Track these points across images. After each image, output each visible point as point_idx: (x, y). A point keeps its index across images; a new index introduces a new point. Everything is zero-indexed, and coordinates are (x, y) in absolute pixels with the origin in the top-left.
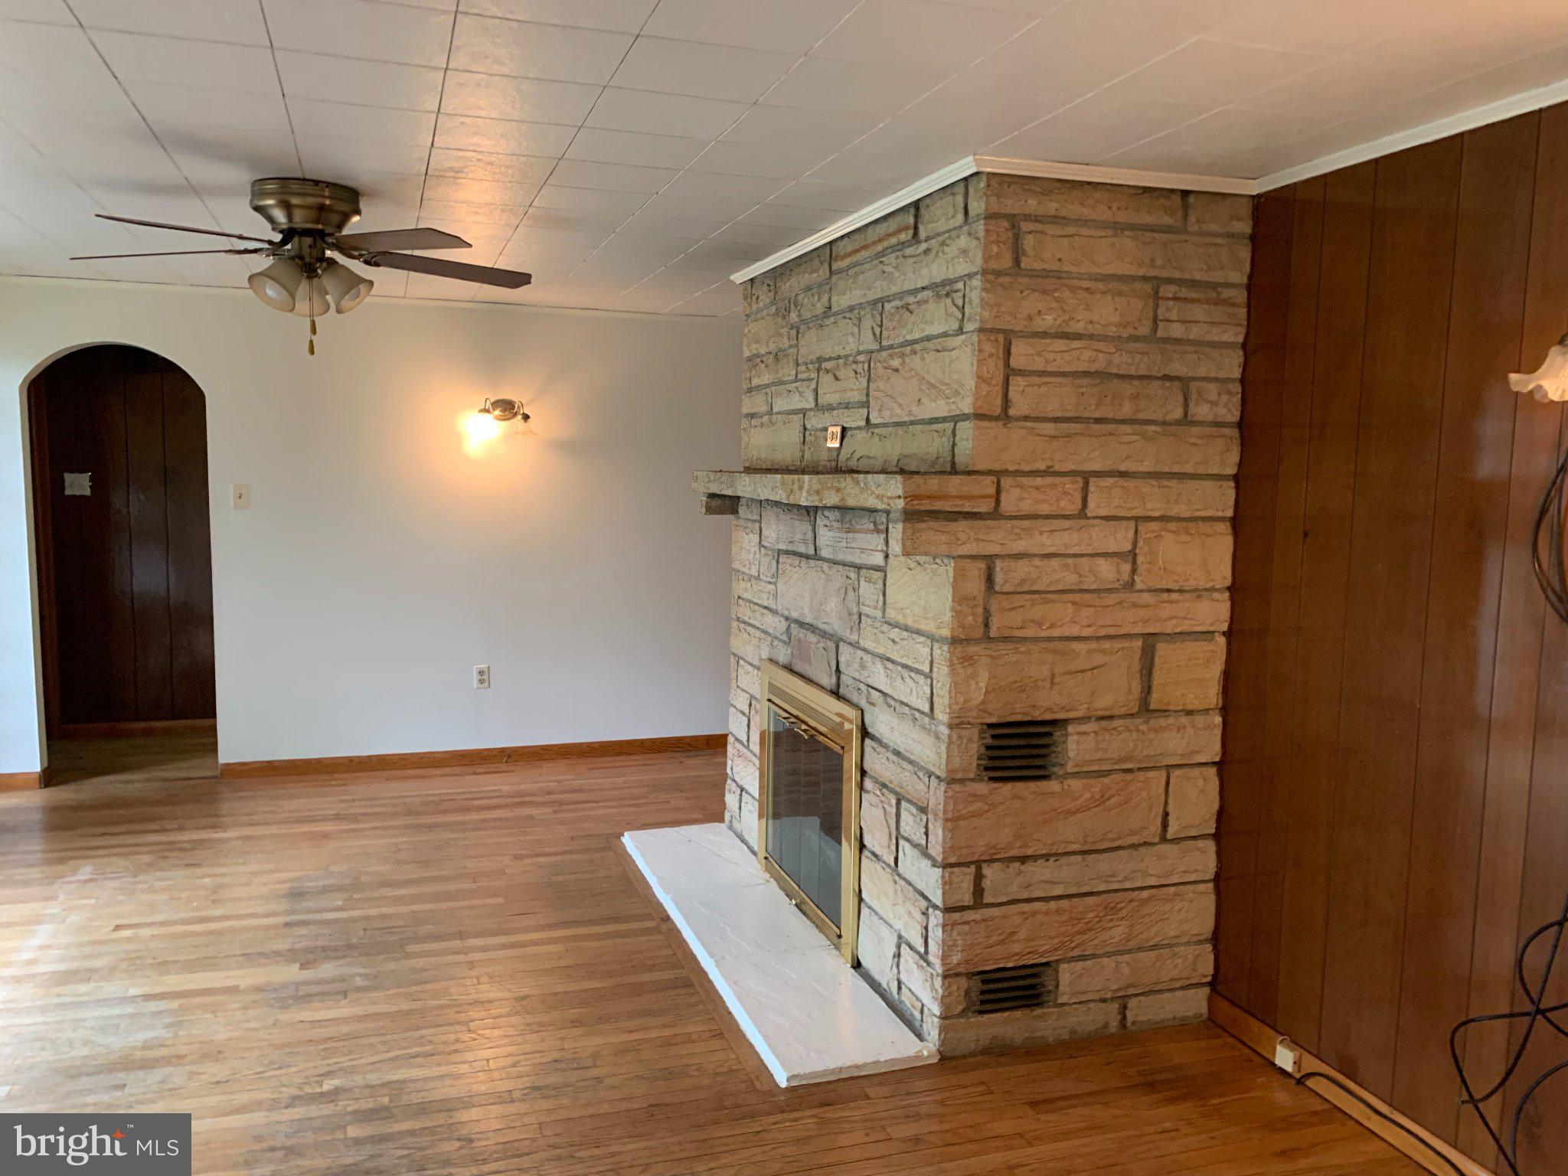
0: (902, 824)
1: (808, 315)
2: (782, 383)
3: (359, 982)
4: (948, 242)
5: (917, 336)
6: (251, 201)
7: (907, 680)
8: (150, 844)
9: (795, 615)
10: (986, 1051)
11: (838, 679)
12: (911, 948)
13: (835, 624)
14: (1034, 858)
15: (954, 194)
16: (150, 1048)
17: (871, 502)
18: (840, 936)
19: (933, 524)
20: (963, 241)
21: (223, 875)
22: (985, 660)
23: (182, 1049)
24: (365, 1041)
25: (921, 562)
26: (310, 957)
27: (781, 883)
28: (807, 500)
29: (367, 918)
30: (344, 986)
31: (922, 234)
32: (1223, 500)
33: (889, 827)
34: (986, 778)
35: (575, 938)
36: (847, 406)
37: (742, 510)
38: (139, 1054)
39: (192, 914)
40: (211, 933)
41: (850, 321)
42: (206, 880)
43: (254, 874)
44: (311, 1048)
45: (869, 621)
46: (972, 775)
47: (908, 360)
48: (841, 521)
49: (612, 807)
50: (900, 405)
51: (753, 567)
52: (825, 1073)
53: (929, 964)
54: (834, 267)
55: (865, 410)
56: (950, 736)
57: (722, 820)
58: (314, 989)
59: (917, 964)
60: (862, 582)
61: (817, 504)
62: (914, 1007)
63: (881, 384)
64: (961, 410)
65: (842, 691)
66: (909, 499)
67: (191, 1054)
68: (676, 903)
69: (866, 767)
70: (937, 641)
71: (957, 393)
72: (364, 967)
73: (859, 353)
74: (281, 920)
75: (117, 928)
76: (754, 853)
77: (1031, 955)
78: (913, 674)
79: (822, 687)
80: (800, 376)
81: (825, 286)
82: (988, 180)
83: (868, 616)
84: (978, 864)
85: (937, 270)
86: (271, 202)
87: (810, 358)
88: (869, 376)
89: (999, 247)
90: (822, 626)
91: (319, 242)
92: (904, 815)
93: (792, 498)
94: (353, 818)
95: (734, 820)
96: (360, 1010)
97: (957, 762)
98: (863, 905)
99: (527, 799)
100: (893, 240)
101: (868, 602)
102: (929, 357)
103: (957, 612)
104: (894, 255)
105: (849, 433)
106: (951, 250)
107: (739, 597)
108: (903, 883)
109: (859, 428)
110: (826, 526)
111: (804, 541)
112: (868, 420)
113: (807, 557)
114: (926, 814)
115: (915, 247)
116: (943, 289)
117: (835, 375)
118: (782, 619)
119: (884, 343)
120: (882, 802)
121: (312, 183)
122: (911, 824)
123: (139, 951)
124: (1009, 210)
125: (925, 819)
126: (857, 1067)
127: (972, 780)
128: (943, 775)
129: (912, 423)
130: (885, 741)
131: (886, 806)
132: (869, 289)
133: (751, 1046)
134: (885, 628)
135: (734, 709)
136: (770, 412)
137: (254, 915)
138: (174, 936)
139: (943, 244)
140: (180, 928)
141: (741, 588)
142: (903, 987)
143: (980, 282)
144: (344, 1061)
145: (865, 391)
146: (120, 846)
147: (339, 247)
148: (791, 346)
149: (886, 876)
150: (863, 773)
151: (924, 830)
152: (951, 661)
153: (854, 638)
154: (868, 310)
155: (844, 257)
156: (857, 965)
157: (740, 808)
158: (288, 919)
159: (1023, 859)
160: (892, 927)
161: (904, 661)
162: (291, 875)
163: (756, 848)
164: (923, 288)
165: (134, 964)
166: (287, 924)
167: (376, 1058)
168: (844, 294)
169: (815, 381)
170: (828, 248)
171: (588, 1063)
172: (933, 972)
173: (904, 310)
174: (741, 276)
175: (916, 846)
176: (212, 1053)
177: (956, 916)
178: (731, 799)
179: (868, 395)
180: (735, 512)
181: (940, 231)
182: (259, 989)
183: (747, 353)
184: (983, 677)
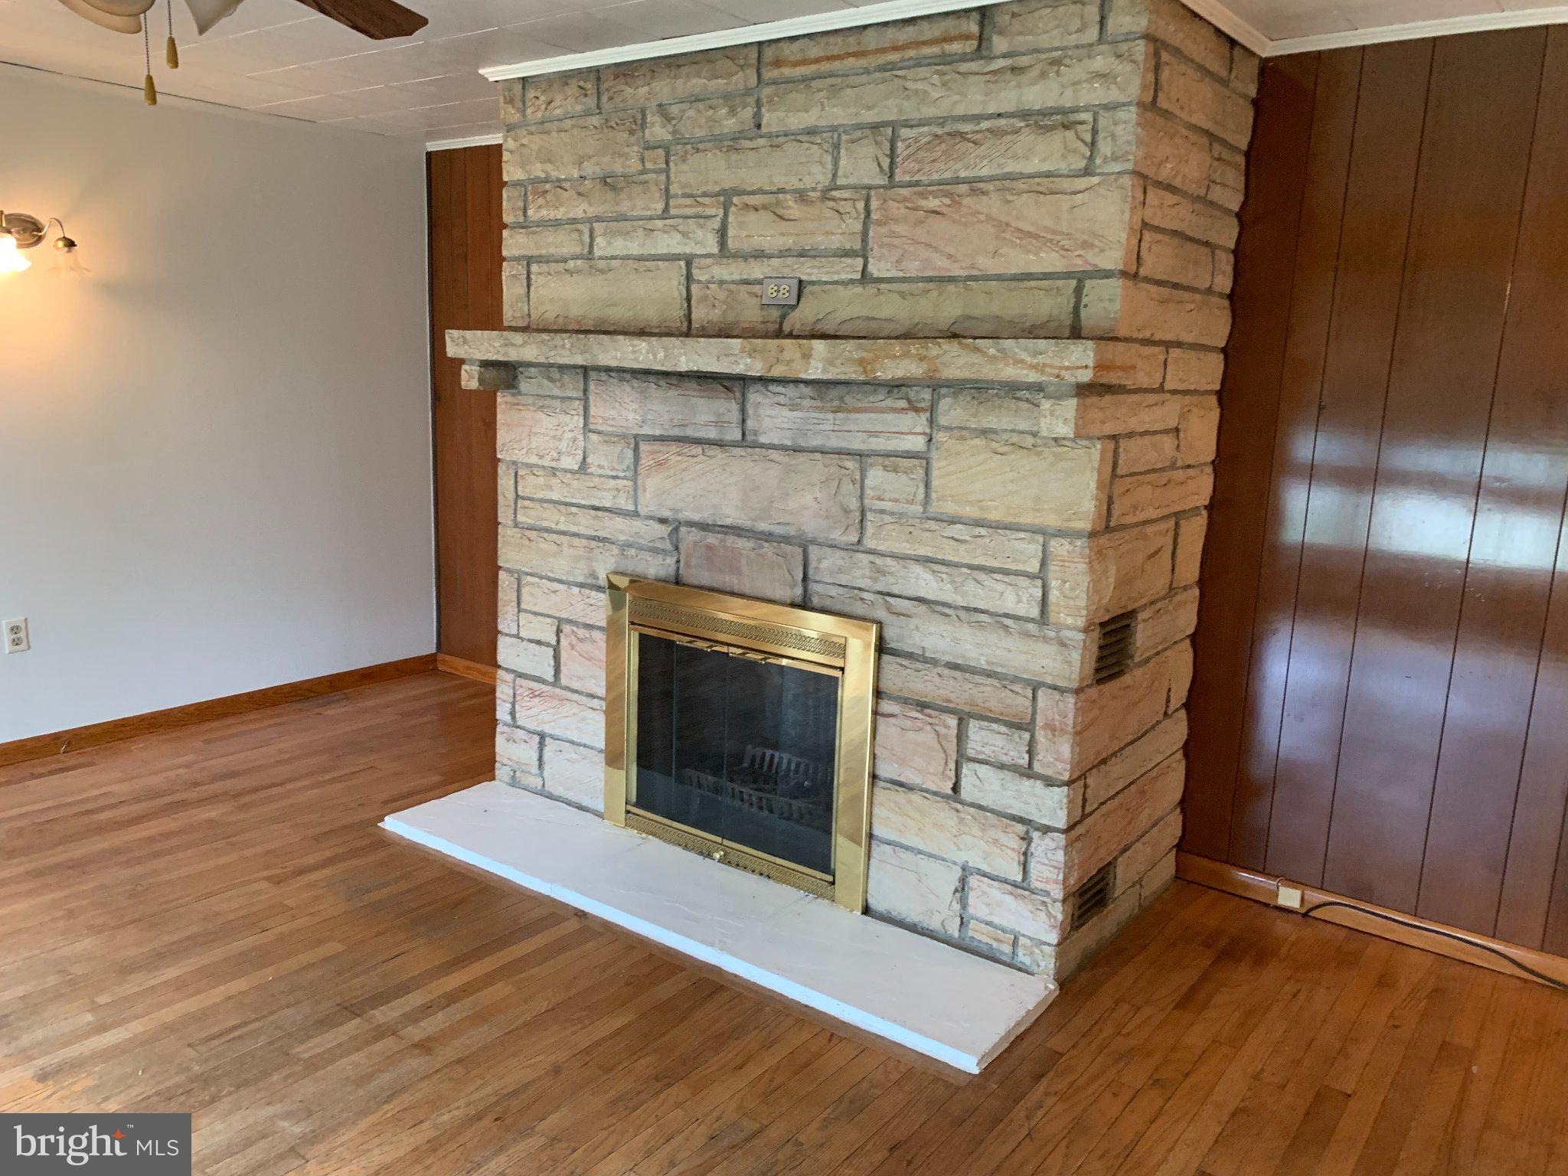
0: (972, 745)
1: (699, 133)
2: (630, 218)
4: (1065, 61)
5: (985, 173)
9: (690, 516)
11: (808, 588)
12: (992, 878)
13: (806, 524)
14: (1110, 757)
15: (1081, 4)
18: (830, 883)
19: (1093, 399)
20: (1101, 63)
22: (1111, 553)
27: (673, 837)
31: (999, 48)
32: (1209, 372)
33: (940, 751)
34: (1095, 682)
36: (807, 254)
37: (530, 383)
41: (812, 146)
45: (889, 518)
46: (1090, 681)
47: (964, 201)
50: (947, 255)
51: (566, 458)
53: (1033, 891)
54: (770, 75)
55: (858, 260)
56: (1084, 642)
57: (490, 780)
59: (1006, 894)
60: (873, 473)
62: (997, 939)
63: (900, 229)
64: (1095, 266)
65: (819, 601)
66: (1096, 370)
69: (889, 686)
70: (1061, 536)
71: (1088, 245)
73: (839, 187)
76: (597, 814)
77: (1107, 857)
78: (999, 577)
80: (677, 212)
81: (745, 98)
83: (885, 512)
84: (1085, 775)
85: (1037, 95)
87: (701, 188)
88: (869, 217)
89: (1151, 75)
90: (764, 528)
92: (976, 734)
95: (523, 774)
97: (1086, 667)
98: (877, 842)
100: (930, 51)
101: (884, 495)
102: (1019, 200)
103: (1099, 500)
104: (929, 69)
105: (808, 289)
106: (1070, 72)
108: (972, 810)
109: (842, 283)
110: (773, 403)
111: (714, 424)
112: (864, 272)
113: (725, 444)
114: (1031, 731)
115: (979, 62)
116: (1047, 118)
117: (770, 213)
118: (654, 523)
119: (903, 178)
120: (924, 723)
122: (994, 744)
124: (1158, 33)
125: (1026, 737)
127: (1088, 686)
128: (1071, 685)
129: (977, 278)
130: (932, 656)
131: (932, 728)
132: (864, 108)
134: (932, 525)
139: (1050, 62)
142: (973, 921)
143: (1133, 116)
145: (857, 236)
149: (932, 806)
150: (882, 694)
151: (1025, 748)
152: (1090, 557)
153: (848, 539)
154: (858, 134)
155: (794, 64)
156: (866, 910)
157: (540, 761)
159: (1105, 761)
160: (951, 861)
161: (980, 562)
164: (1004, 114)
168: (796, 111)
169: (718, 219)
172: (1042, 898)
173: (957, 139)
175: (1007, 768)
177: (1072, 834)
178: (512, 752)
179: (864, 241)
180: (511, 386)
181: (1044, 45)
184: (1112, 570)
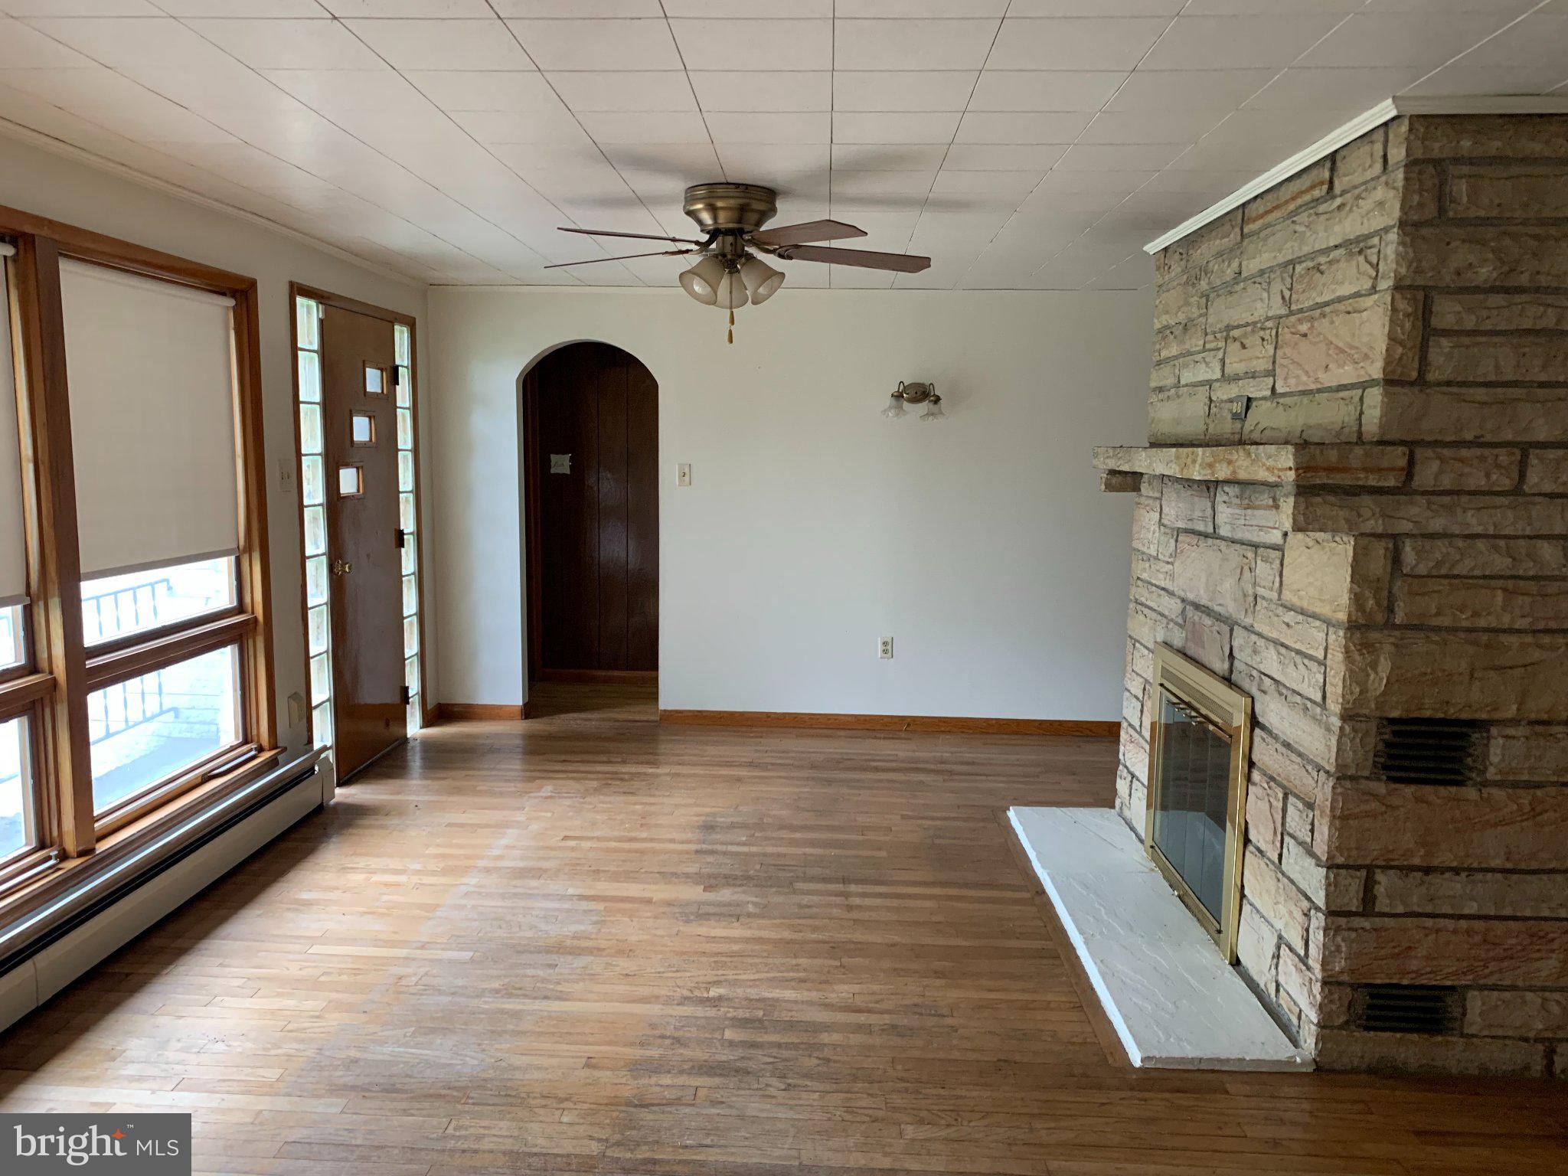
0: (1288, 819)
1: (1218, 282)
2: (1190, 354)
3: (751, 908)
4: (1364, 195)
5: (1327, 298)
6: (684, 207)
7: (1301, 667)
8: (599, 772)
9: (1191, 596)
10: (1372, 1071)
11: (1232, 665)
12: (1291, 949)
13: (1230, 606)
14: (1442, 870)
15: (1372, 142)
16: (579, 939)
17: (1262, 475)
18: (1219, 932)
19: (1331, 499)
20: (1380, 193)
21: (652, 804)
22: (1388, 648)
23: (603, 944)
24: (750, 960)
25: (1320, 541)
26: (712, 881)
27: (1166, 874)
28: (1200, 474)
29: (765, 855)
30: (738, 911)
31: (1337, 189)
33: (1274, 822)
34: (1384, 777)
35: (950, 898)
36: (1253, 376)
37: (1144, 487)
38: (569, 942)
39: (622, 834)
40: (636, 851)
41: (1258, 286)
42: (637, 807)
43: (677, 806)
44: (704, 959)
45: (1265, 604)
46: (1366, 773)
47: (1316, 324)
48: (1240, 497)
49: (1002, 782)
50: (1307, 373)
51: (1152, 546)
52: (1182, 1060)
53: (1309, 968)
54: (1246, 230)
55: (1271, 379)
56: (1341, 728)
57: (1113, 807)
58: (712, 909)
59: (1296, 966)
60: (1259, 562)
61: (1208, 478)
62: (1292, 1012)
63: (1287, 350)
64: (1370, 375)
65: (1234, 677)
66: (1301, 471)
67: (609, 948)
68: (1053, 879)
69: (1255, 758)
70: (1334, 626)
71: (1366, 357)
72: (756, 897)
73: (1268, 319)
74: (693, 847)
75: (565, 838)
76: (1142, 841)
77: (1431, 976)
78: (1306, 661)
79: (1213, 673)
80: (1208, 346)
81: (1236, 250)
82: (1411, 124)
83: (1263, 598)
84: (1370, 869)
85: (1350, 226)
86: (700, 206)
87: (1218, 326)
88: (1277, 342)
89: (1421, 196)
90: (1217, 608)
91: (739, 241)
92: (1290, 809)
93: (1185, 471)
94: (764, 767)
95: (1124, 807)
96: (748, 933)
97: (1349, 755)
98: (1245, 901)
99: (920, 766)
100: (1307, 197)
101: (1263, 583)
102: (1338, 321)
103: (1355, 595)
104: (1306, 214)
105: (1254, 404)
106: (1366, 204)
107: (1138, 578)
108: (1285, 880)
109: (1264, 398)
110: (1225, 502)
111: (1203, 518)
112: (1273, 389)
113: (1206, 536)
114: (1313, 810)
115: (1330, 202)
116: (1357, 246)
117: (1242, 343)
118: (1179, 601)
119: (1294, 307)
120: (1268, 795)
121: (733, 186)
122: (1297, 820)
123: (580, 859)
124: (1436, 154)
125: (1311, 816)
126: (1219, 1060)
127: (1367, 778)
128: (1333, 770)
129: (1319, 391)
130: (1275, 731)
131: (1272, 800)
132: (1280, 251)
133: (1110, 1023)
134: (1280, 610)
135: (1128, 694)
136: (1178, 385)
137: (672, 841)
138: (608, 850)
139: (1358, 197)
140: (613, 844)
141: (1141, 569)
142: (1281, 990)
143: (1396, 236)
144: (730, 974)
145: (1271, 360)
146: (574, 772)
147: (754, 242)
148: (1201, 316)
149: (1269, 874)
150: (1251, 764)
151: (1310, 827)
152: (1346, 647)
153: (1248, 621)
154: (1278, 273)
155: (1254, 220)
156: (1236, 963)
157: (1130, 795)
158: (698, 847)
159: (1427, 870)
160: (1272, 926)
161: (1297, 646)
162: (708, 810)
163: (1143, 835)
164: (1336, 246)
165: (574, 869)
166: (697, 852)
167: (756, 976)
168: (1254, 258)
169: (1222, 350)
170: (1240, 211)
171: (945, 1011)
172: (1311, 975)
173: (1315, 271)
174: (1153, 247)
175: (1301, 843)
176: (625, 951)
177: (1342, 921)
178: (1122, 786)
179: (1274, 362)
180: (1136, 489)
181: (1357, 183)
182: (669, 904)
183: (1158, 326)
184: (1385, 667)
